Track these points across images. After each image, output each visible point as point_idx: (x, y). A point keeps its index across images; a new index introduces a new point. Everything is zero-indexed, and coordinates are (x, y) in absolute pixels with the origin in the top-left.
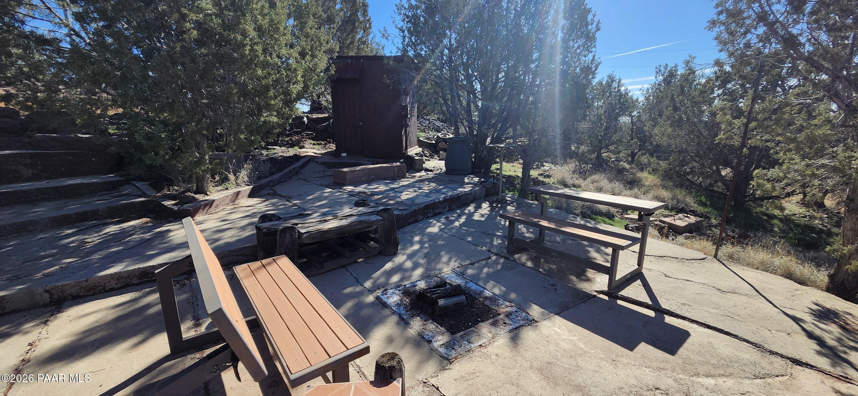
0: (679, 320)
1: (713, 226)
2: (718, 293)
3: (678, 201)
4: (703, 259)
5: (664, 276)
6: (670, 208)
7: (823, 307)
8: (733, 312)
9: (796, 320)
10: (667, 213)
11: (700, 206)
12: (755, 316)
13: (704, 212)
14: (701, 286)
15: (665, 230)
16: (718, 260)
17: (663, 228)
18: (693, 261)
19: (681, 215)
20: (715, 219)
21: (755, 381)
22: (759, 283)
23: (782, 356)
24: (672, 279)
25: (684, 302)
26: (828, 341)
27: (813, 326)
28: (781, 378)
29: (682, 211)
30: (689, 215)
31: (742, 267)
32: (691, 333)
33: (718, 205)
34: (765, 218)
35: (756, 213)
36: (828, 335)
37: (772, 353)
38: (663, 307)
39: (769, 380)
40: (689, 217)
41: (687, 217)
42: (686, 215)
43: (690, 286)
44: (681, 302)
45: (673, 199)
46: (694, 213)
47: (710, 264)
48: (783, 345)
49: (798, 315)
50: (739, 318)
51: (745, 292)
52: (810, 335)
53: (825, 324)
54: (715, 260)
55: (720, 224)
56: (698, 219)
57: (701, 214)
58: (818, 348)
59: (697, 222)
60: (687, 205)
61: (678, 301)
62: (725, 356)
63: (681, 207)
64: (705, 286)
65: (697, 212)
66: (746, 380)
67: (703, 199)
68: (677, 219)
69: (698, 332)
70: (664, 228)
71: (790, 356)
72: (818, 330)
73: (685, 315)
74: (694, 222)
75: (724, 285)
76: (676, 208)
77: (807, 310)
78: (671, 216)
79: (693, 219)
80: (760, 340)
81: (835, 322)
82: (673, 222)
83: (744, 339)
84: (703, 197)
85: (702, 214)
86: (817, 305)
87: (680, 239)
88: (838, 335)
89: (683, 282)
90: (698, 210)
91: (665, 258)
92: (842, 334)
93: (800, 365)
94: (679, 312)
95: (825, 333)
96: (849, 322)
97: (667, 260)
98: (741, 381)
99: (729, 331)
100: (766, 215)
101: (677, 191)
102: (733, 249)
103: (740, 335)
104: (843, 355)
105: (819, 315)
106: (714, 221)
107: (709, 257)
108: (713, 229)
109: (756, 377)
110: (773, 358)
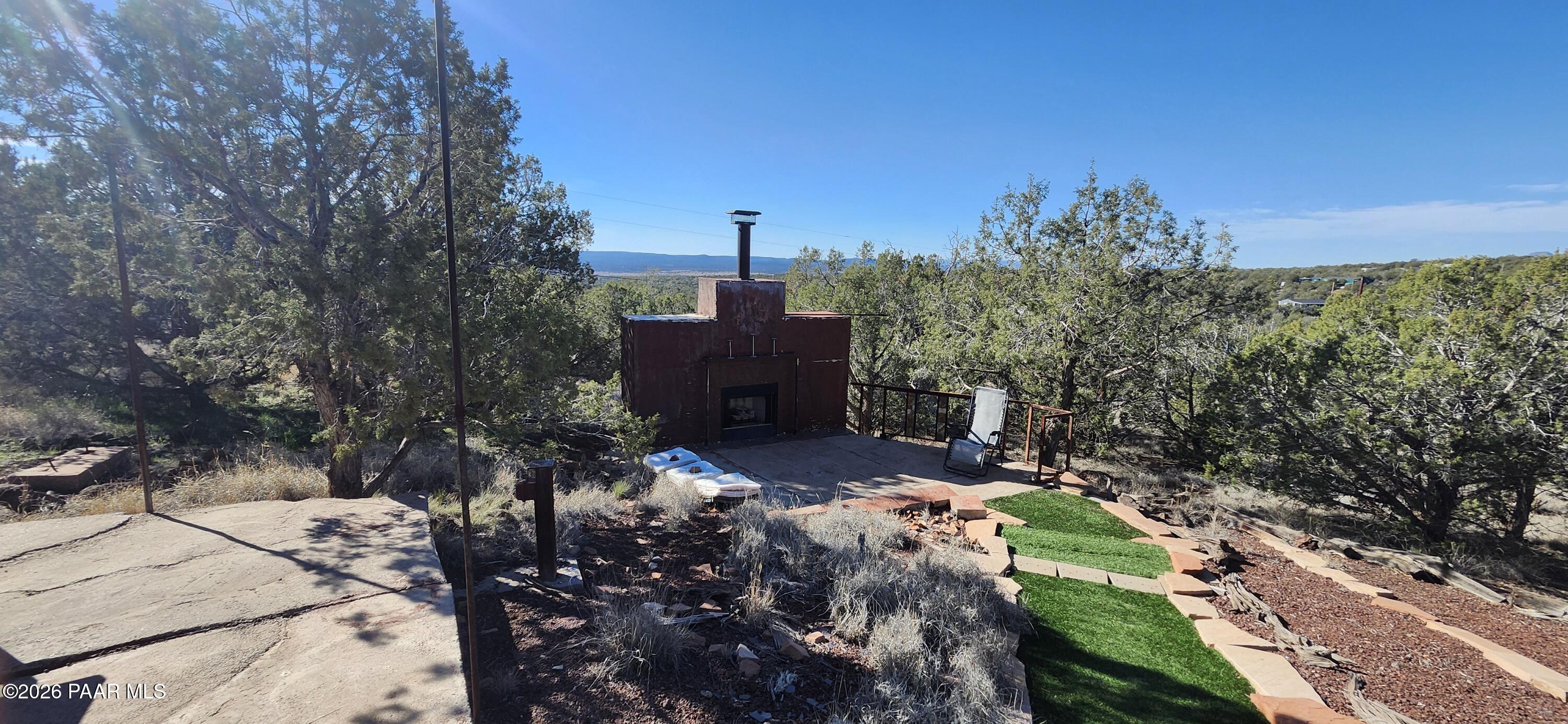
0: (74, 665)
1: (154, 455)
2: (159, 573)
3: (59, 425)
4: (124, 524)
5: (23, 597)
6: (40, 444)
7: (322, 521)
8: (191, 591)
9: (288, 555)
10: (34, 458)
11: (119, 423)
12: (227, 580)
13: (131, 433)
14: (119, 576)
15: (25, 497)
16: (157, 515)
17: (19, 492)
18: (99, 537)
19: (71, 453)
20: (157, 440)
21: (234, 679)
22: (232, 524)
23: (271, 617)
24: (46, 594)
25: (82, 625)
26: (329, 562)
27: (310, 552)
28: (272, 650)
29: (73, 442)
30: (90, 449)
31: (202, 510)
32: (105, 675)
33: (159, 413)
34: (249, 415)
35: (233, 410)
36: (328, 554)
37: (257, 621)
38: (25, 662)
39: (256, 664)
40: (92, 452)
41: (88, 452)
42: (84, 449)
43: (95, 587)
44: (76, 629)
45: (41, 423)
46: (105, 440)
47: (140, 527)
48: (272, 599)
49: (290, 546)
50: (202, 597)
51: (210, 549)
52: (308, 566)
53: (324, 542)
54: (150, 516)
55: (167, 446)
56: (117, 450)
57: (122, 438)
58: (317, 578)
59: (113, 457)
60: (84, 429)
61: (65, 631)
62: (179, 673)
63: (68, 436)
64: (130, 573)
65: (112, 436)
66: (221, 686)
67: (123, 407)
68: (60, 464)
69: (120, 664)
70: (21, 493)
71: (282, 610)
72: (317, 553)
73: (86, 650)
74: (106, 458)
75: (169, 553)
76: (57, 441)
77: (304, 533)
78: (45, 460)
79: (103, 454)
80: (237, 612)
81: (336, 533)
82: (51, 473)
83: (211, 626)
84: (122, 405)
85: (125, 438)
86: (315, 520)
87: (74, 502)
88: (339, 549)
89: (77, 586)
90: (114, 432)
91: (25, 557)
92: (343, 545)
93: (295, 615)
94: (70, 651)
95: (324, 553)
96: (351, 525)
97: (30, 559)
98: (211, 695)
99: (183, 627)
100: (251, 410)
101: (51, 405)
102: (196, 484)
103: (203, 623)
104: (345, 571)
105: (319, 533)
106: (155, 445)
107: (134, 517)
108: (157, 460)
109: (235, 673)
110: (260, 627)
